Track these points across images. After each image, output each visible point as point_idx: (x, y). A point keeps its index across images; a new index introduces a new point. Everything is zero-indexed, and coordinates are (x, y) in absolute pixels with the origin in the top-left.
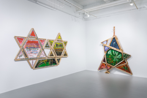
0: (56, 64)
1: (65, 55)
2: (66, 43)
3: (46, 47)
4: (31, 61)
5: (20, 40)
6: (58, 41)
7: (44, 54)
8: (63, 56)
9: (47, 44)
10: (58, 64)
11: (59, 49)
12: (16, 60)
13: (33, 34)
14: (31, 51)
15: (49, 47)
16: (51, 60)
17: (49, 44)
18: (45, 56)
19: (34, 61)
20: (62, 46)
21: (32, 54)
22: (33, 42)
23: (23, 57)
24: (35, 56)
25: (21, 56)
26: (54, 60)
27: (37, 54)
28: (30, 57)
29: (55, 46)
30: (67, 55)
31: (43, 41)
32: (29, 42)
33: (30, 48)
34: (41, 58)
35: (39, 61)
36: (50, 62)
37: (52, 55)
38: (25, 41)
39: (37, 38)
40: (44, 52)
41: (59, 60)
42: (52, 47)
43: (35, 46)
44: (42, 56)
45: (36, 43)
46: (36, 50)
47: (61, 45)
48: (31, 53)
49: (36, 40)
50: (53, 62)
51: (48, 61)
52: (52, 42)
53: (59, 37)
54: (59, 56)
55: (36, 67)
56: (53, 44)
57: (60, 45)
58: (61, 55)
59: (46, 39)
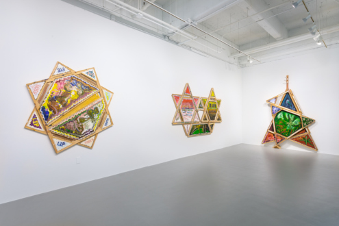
0: (209, 132)
1: (219, 119)
2: (219, 102)
3: (200, 107)
4: (186, 126)
5: (176, 98)
6: (211, 99)
7: (197, 117)
8: (217, 121)
9: (201, 104)
10: (211, 132)
11: (212, 111)
12: (174, 124)
13: (188, 90)
14: (186, 113)
15: (202, 108)
16: (204, 125)
17: (203, 104)
18: (198, 120)
19: (189, 126)
21: (187, 117)
22: (187, 101)
23: (179, 120)
24: (189, 119)
25: (178, 119)
26: (207, 125)
27: (191, 117)
28: (185, 120)
29: (209, 106)
31: (196, 99)
32: (184, 101)
33: (185, 109)
34: (195, 122)
35: (193, 126)
36: (203, 129)
37: (206, 119)
38: (181, 100)
39: (191, 96)
40: (198, 115)
41: (212, 126)
42: (206, 107)
43: (190, 106)
44: (196, 120)
45: (190, 102)
46: (191, 111)
47: (215, 106)
48: (187, 115)
49: (191, 99)
50: (205, 129)
51: (201, 127)
52: (205, 100)
53: (213, 94)
54: (212, 121)
55: (190, 134)
56: (207, 104)
58: (214, 119)
59: (199, 97)
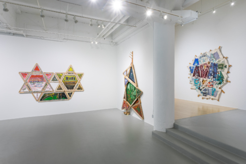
0: (66, 98)
1: (80, 88)
2: (81, 75)
3: (53, 80)
4: (35, 95)
5: (24, 75)
6: (69, 73)
7: (50, 87)
8: (77, 90)
9: (55, 77)
10: (69, 99)
11: (70, 83)
12: (21, 93)
13: (37, 68)
14: (35, 85)
15: (57, 80)
16: (60, 94)
17: (57, 77)
18: (51, 90)
19: (39, 94)
20: (75, 79)
21: (36, 88)
22: (37, 76)
23: (27, 90)
24: (40, 89)
25: (25, 89)
26: (63, 94)
27: (42, 88)
28: (33, 90)
29: (65, 79)
30: (82, 89)
31: (49, 74)
32: (33, 76)
33: (34, 82)
34: (47, 91)
35: (45, 94)
36: (58, 96)
37: (61, 89)
38: (29, 76)
39: (42, 72)
40: (50, 85)
41: (70, 94)
42: (61, 80)
43: (40, 80)
44: (47, 89)
45: (41, 77)
46: (41, 84)
48: (35, 86)
49: (41, 74)
50: (63, 96)
51: (56, 94)
52: (61, 75)
53: (71, 70)
54: (70, 90)
55: (41, 100)
56: (62, 77)
57: (72, 78)
58: (73, 89)
59: (53, 73)
